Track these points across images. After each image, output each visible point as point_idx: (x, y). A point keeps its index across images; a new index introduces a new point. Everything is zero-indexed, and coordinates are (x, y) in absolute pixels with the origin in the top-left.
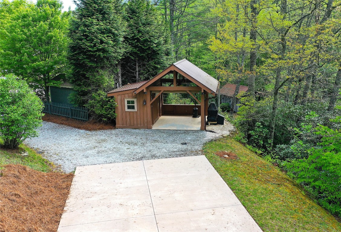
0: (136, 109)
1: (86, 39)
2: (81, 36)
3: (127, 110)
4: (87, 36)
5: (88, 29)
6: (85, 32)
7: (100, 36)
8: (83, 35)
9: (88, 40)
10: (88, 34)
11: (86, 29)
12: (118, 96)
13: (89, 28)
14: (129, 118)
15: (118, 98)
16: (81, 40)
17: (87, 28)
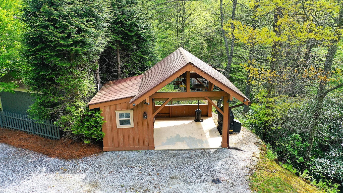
0: (132, 125)
1: (53, 25)
2: (46, 21)
3: (118, 126)
4: (54, 21)
5: (56, 10)
6: (52, 14)
7: (76, 21)
8: (49, 21)
9: (57, 28)
10: (58, 19)
11: (53, 10)
12: (106, 108)
13: (58, 9)
14: (122, 137)
15: (106, 111)
16: (46, 27)
17: (54, 8)
